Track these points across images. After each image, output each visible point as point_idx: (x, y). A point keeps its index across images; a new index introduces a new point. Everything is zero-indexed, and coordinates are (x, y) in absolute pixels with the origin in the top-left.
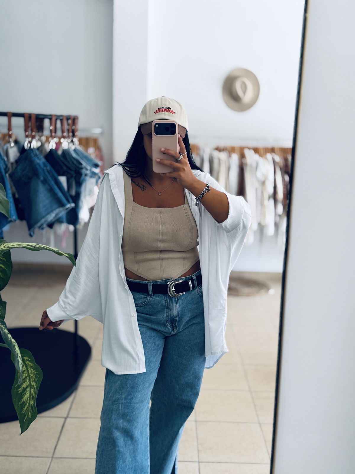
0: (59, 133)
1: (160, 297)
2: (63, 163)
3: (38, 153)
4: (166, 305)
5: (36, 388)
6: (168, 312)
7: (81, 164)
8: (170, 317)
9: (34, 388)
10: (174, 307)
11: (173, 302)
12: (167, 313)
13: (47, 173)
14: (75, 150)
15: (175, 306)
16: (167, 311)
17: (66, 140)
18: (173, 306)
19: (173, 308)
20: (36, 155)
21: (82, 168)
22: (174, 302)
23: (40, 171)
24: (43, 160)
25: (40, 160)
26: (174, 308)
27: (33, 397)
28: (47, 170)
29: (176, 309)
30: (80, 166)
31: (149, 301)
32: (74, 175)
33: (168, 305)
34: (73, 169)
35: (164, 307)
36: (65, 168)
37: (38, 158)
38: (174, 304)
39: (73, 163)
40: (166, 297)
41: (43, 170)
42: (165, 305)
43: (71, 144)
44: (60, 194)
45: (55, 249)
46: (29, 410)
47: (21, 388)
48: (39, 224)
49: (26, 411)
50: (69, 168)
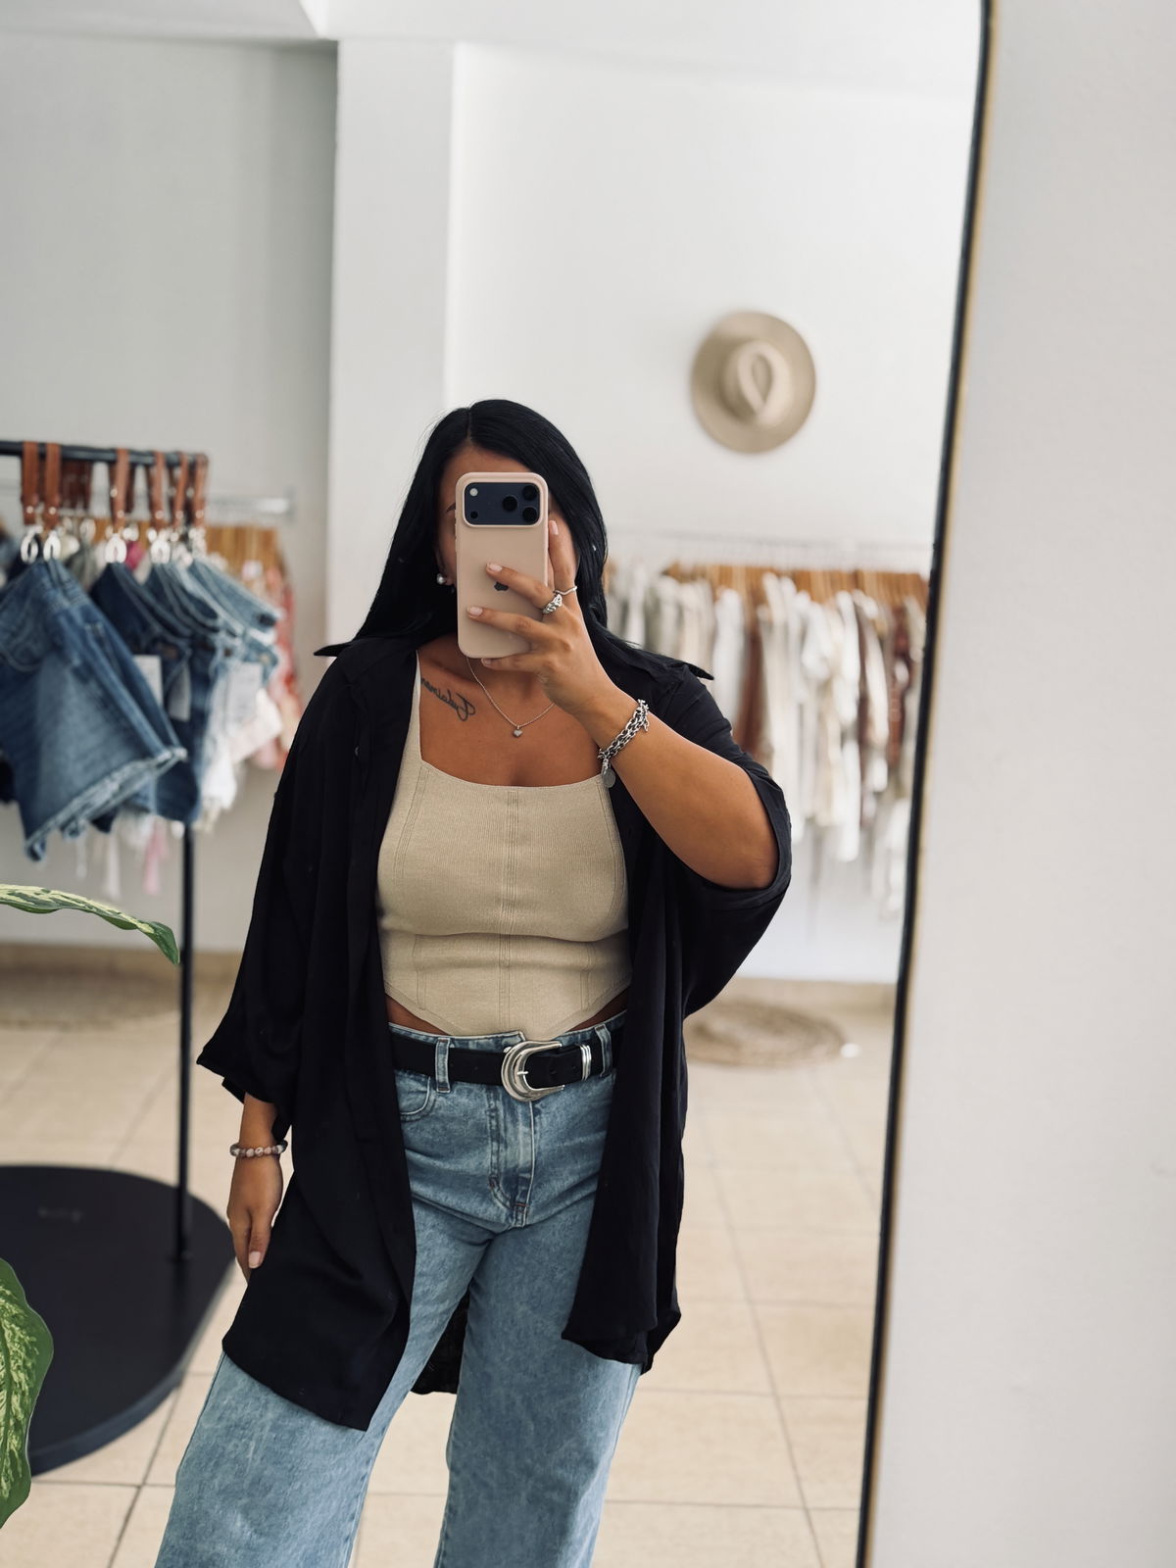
0: (141, 512)
1: (473, 1094)
2: (152, 610)
3: (65, 575)
4: (494, 1128)
5: (27, 1394)
6: (498, 1151)
7: (213, 615)
8: (502, 1170)
9: (23, 1393)
10: (520, 1136)
11: (517, 1120)
12: (492, 1154)
13: (94, 645)
14: (193, 569)
15: (525, 1133)
16: (495, 1148)
17: (164, 534)
18: (516, 1134)
19: (516, 1138)
20: (59, 583)
21: (215, 630)
22: (520, 1118)
23: (72, 635)
24: (85, 600)
25: (70, 599)
26: (521, 1142)
27: (17, 1424)
28: (95, 631)
29: (526, 1145)
30: (210, 623)
31: (433, 1106)
32: (188, 652)
33: (498, 1126)
34: (187, 632)
35: (486, 1132)
36: (157, 629)
37: (65, 592)
38: (522, 1128)
39: (186, 612)
40: (496, 1098)
41: (83, 635)
42: (489, 1125)
43: (182, 549)
44: (137, 717)
45: (106, 908)
46: (4, 1470)
48: (63, 817)
50: (170, 629)
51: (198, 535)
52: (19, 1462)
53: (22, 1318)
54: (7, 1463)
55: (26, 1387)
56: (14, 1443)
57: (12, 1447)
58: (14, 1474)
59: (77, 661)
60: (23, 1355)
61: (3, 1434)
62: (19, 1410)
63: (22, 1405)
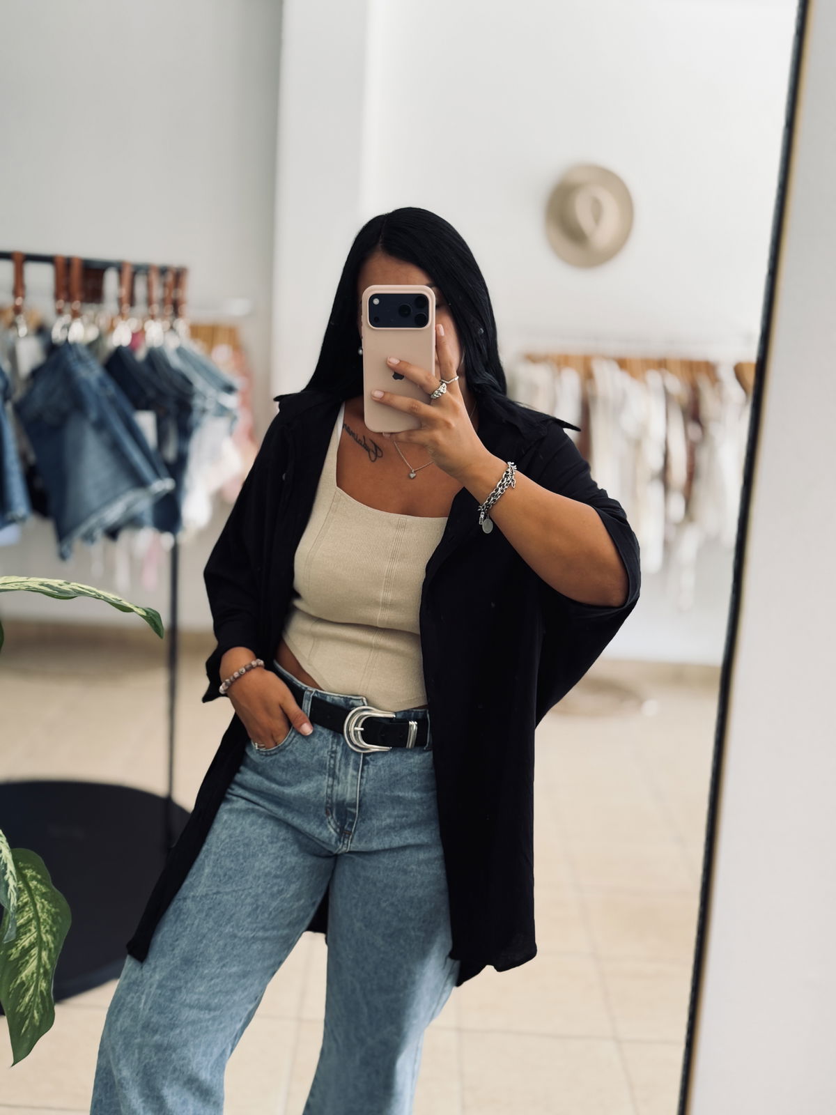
0: (141, 308)
2: (148, 380)
3: (84, 353)
4: (332, 766)
5: (53, 950)
6: (332, 786)
8: (335, 801)
9: (50, 950)
10: (350, 778)
11: (349, 764)
12: (328, 786)
13: (106, 405)
14: (180, 351)
15: (353, 776)
16: (330, 783)
17: (157, 324)
18: (346, 774)
19: (346, 778)
20: (80, 359)
21: (193, 395)
22: (352, 763)
23: (90, 399)
24: (100, 372)
25: (90, 371)
26: (350, 781)
28: (107, 395)
29: (352, 785)
30: (189, 390)
32: (174, 411)
34: (172, 396)
35: (325, 768)
36: (151, 393)
37: (85, 366)
38: (352, 771)
39: (173, 382)
41: (98, 397)
42: (328, 763)
43: (170, 335)
45: (111, 596)
46: (36, 1005)
47: (17, 949)
48: (83, 529)
49: (29, 1008)
50: (161, 394)
51: (182, 325)
52: (47, 1000)
53: (49, 895)
54: (38, 1000)
55: (52, 946)
56: (43, 985)
57: (43, 989)
58: (43, 1007)
59: (93, 415)
60: (50, 922)
61: (35, 979)
62: (47, 962)
63: (49, 958)
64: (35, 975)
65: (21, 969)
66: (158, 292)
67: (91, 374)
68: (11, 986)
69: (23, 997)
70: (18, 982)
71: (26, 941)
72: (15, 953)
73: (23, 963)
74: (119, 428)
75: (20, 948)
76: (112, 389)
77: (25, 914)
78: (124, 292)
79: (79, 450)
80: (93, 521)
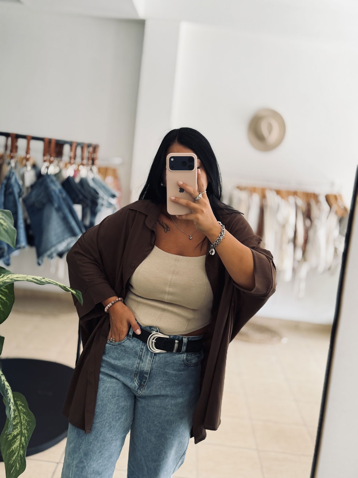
0: (78, 160)
1: (138, 342)
2: (80, 191)
3: (54, 179)
7: (97, 193)
8: (139, 370)
9: (26, 437)
10: (148, 360)
11: (148, 354)
13: (62, 201)
14: (93, 179)
17: (85, 167)
18: (146, 359)
20: (52, 181)
23: (55, 198)
24: (60, 187)
25: (56, 186)
28: (62, 197)
29: (148, 363)
30: (97, 196)
32: (90, 205)
33: (142, 354)
34: (90, 198)
35: (137, 355)
36: (81, 197)
37: (54, 184)
39: (90, 192)
41: (58, 197)
42: (139, 353)
43: (90, 173)
45: (62, 285)
46: (18, 461)
47: (11, 436)
48: (49, 253)
49: (15, 461)
50: (85, 197)
51: (95, 168)
53: (27, 413)
54: (19, 459)
56: (22, 452)
57: (21, 454)
58: (21, 462)
59: (56, 205)
60: (26, 424)
61: (18, 449)
62: (24, 442)
64: (18, 448)
65: (12, 445)
66: (86, 154)
67: (56, 188)
68: (8, 452)
69: (13, 457)
70: (11, 450)
71: (15, 433)
72: (10, 437)
73: (13, 442)
74: (67, 211)
75: (13, 435)
76: (64, 194)
77: (16, 420)
78: (72, 154)
79: (49, 219)
80: (53, 249)
